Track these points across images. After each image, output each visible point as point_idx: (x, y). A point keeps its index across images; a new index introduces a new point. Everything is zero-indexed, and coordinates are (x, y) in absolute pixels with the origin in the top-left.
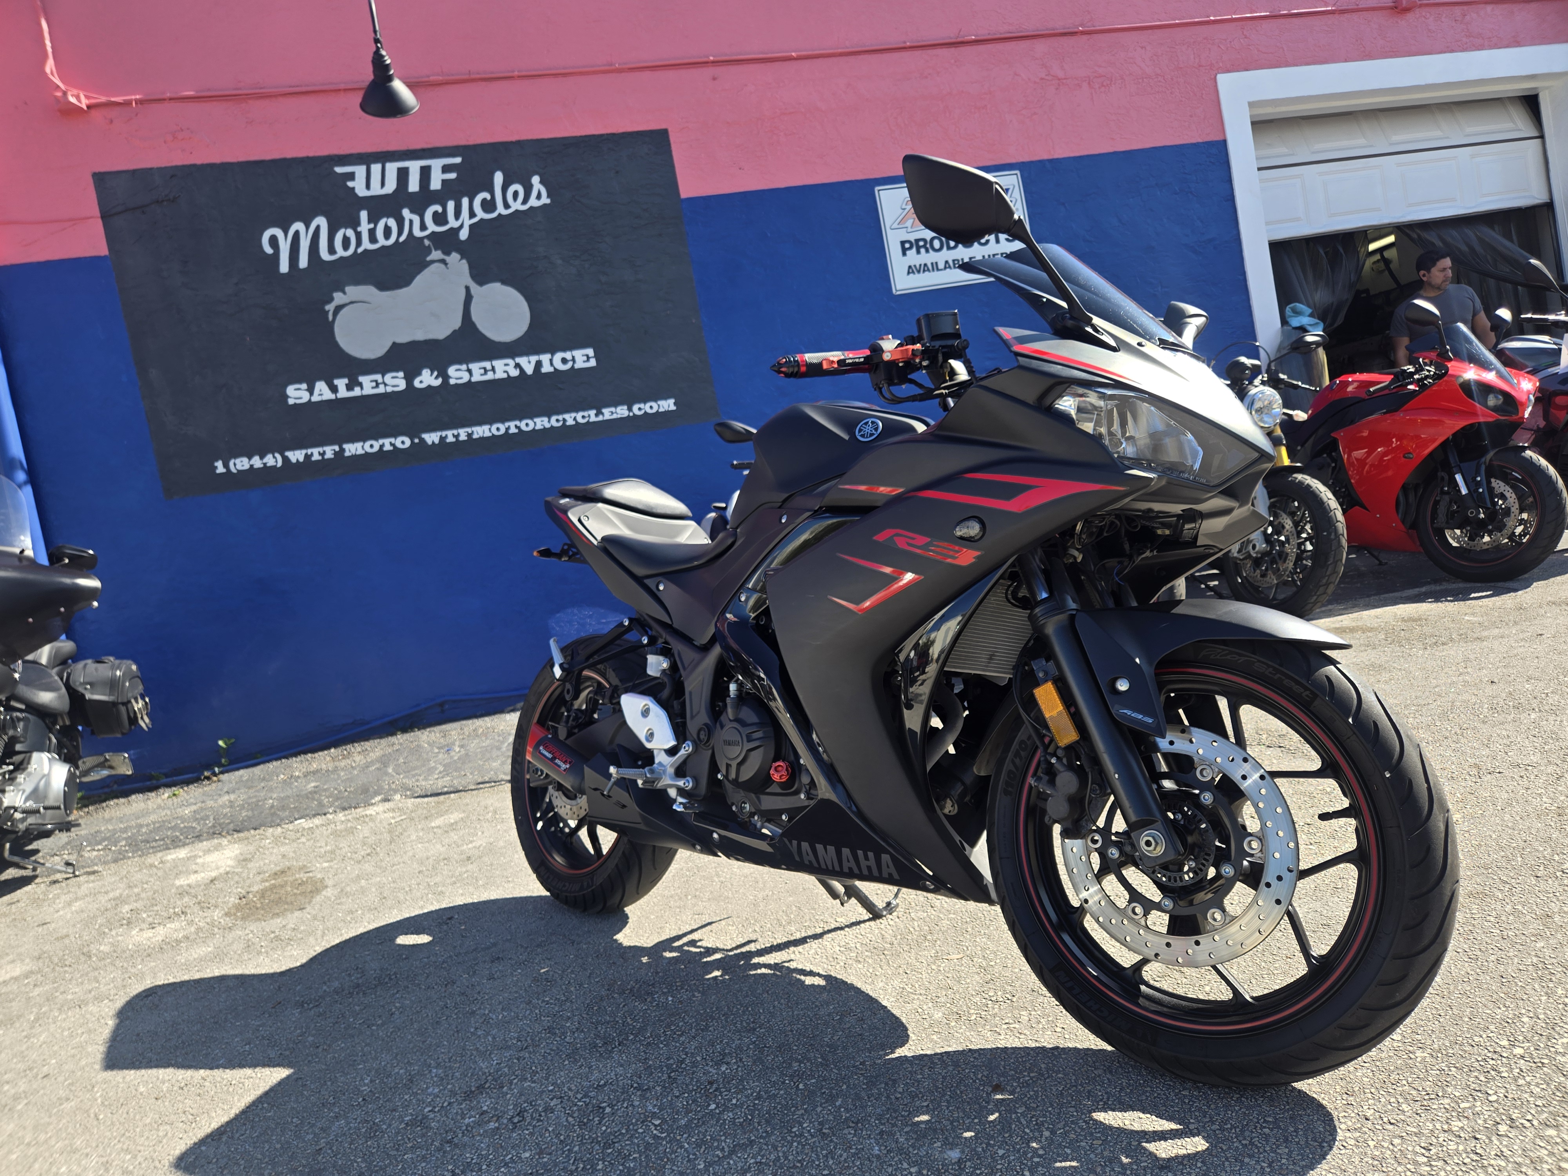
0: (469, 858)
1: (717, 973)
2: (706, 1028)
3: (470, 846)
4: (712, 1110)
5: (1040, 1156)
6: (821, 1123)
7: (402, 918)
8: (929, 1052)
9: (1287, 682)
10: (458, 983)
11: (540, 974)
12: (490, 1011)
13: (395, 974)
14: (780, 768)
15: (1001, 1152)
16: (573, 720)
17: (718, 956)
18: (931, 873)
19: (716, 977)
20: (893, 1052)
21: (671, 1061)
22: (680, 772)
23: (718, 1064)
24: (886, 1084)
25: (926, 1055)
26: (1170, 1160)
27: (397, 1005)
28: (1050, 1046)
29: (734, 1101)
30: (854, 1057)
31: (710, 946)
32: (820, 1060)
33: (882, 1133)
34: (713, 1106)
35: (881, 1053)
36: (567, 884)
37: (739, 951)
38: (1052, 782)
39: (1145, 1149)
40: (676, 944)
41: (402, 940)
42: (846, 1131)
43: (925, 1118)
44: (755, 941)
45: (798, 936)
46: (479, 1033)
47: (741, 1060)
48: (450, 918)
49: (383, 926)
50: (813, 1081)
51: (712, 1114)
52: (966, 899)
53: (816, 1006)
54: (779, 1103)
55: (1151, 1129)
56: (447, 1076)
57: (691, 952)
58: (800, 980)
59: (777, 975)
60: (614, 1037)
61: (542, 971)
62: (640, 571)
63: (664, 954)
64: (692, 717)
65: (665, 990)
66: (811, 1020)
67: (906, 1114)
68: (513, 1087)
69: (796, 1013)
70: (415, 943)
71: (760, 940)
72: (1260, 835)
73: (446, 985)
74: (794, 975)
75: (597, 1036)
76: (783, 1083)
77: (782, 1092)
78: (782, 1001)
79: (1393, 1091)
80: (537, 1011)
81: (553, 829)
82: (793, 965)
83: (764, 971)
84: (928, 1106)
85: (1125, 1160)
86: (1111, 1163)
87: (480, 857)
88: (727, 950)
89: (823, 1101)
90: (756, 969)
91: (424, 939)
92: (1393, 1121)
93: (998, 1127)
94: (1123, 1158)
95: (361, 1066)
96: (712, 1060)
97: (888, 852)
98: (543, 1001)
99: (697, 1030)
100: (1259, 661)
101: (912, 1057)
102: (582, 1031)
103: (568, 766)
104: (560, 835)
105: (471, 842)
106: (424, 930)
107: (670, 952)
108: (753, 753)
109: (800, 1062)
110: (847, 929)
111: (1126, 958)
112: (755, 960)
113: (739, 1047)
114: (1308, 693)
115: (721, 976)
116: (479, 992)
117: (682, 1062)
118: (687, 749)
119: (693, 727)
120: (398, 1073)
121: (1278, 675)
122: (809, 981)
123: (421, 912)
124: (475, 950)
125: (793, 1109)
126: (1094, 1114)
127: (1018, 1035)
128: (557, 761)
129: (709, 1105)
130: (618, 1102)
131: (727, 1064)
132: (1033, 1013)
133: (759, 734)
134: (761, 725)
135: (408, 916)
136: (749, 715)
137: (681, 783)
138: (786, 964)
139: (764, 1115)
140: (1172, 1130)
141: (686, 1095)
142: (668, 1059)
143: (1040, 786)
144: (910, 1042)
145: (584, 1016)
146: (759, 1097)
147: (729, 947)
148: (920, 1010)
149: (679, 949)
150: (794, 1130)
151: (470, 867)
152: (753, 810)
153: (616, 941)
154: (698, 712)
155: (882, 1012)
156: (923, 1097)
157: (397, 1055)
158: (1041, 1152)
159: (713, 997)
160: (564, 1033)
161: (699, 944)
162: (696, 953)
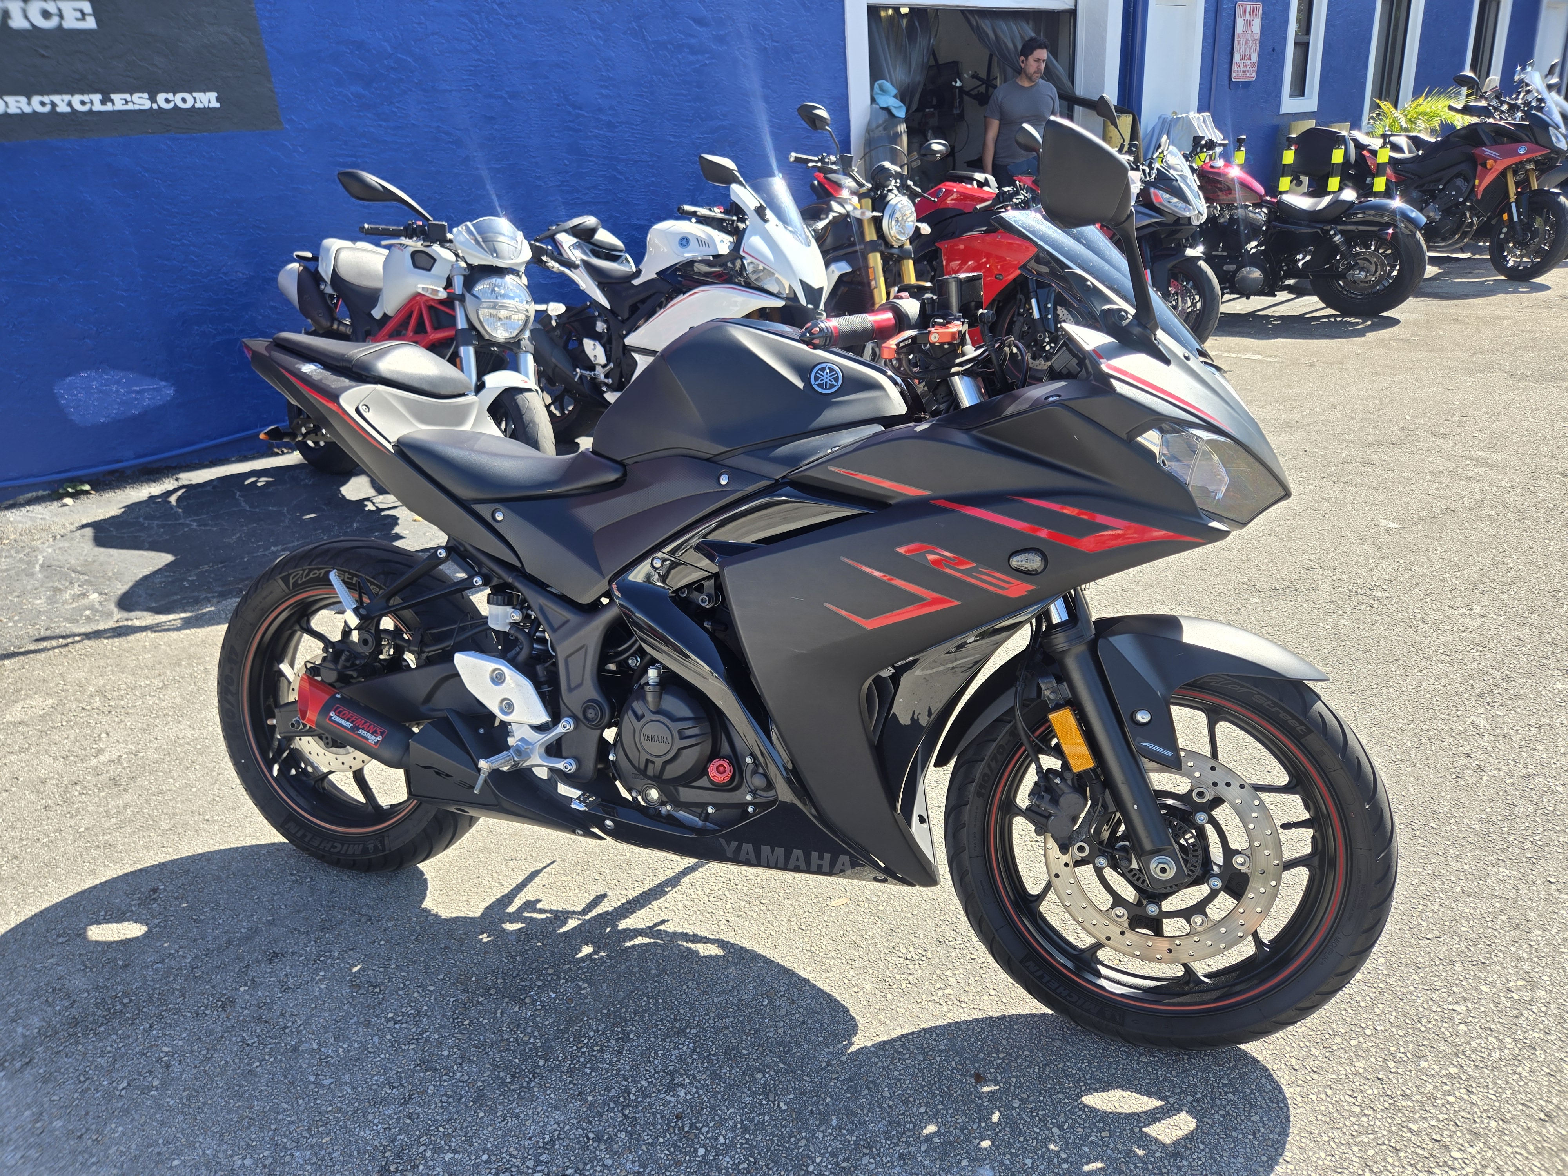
0: (115, 781)
1: (587, 950)
2: (626, 1038)
3: (102, 758)
4: (703, 1156)
5: (1066, 1161)
6: (833, 1154)
7: (70, 894)
8: (886, 1038)
9: (1283, 716)
10: (239, 1001)
11: (354, 975)
12: (319, 1044)
13: (125, 994)
14: (721, 769)
15: (1029, 1162)
16: (347, 660)
17: (572, 923)
18: (883, 865)
19: (590, 955)
20: (852, 1044)
21: (613, 1093)
22: (554, 750)
23: (671, 1087)
24: (868, 1088)
25: (885, 1042)
26: (1175, 1144)
27: (166, 1049)
28: (996, 1015)
29: (722, 1140)
30: (815, 1057)
31: (555, 908)
32: (782, 1066)
33: (901, 1156)
34: (701, 1151)
35: (840, 1046)
36: (339, 846)
37: (594, 913)
38: (1055, 801)
39: (1146, 1135)
40: (511, 909)
41: (99, 933)
42: (865, 1161)
43: (931, 1129)
44: (604, 896)
45: (650, 884)
46: (327, 1082)
47: (694, 1077)
48: (155, 890)
49: (47, 910)
50: (792, 1096)
51: (705, 1162)
52: (913, 885)
53: (733, 987)
54: (773, 1134)
55: (1140, 1110)
56: (322, 1159)
57: (535, 919)
58: (688, 949)
59: (660, 945)
60: (519, 1067)
61: (355, 969)
62: (464, 492)
63: (504, 926)
64: (570, 690)
65: (540, 983)
66: (739, 1009)
67: (911, 1126)
68: (431, 1163)
69: (716, 1000)
70: (122, 937)
71: (610, 893)
72: (1248, 852)
73: (223, 1007)
74: (680, 942)
75: (496, 1067)
76: (761, 1104)
77: (767, 1118)
78: (690, 983)
79: (1296, 1034)
80: (389, 1037)
81: (293, 772)
82: (669, 927)
83: (640, 940)
84: (926, 1112)
85: (1141, 1152)
86: (1129, 1158)
87: (133, 779)
88: (579, 913)
89: (817, 1123)
90: (631, 939)
91: (133, 930)
92: (1315, 1069)
93: (1008, 1129)
94: (1137, 1150)
95: (176, 1163)
96: (662, 1084)
97: (846, 853)
98: (388, 1020)
99: (617, 1040)
100: (1259, 693)
101: (873, 1046)
102: (473, 1062)
103: (380, 738)
104: (304, 778)
105: (100, 751)
106: (124, 913)
107: (511, 922)
108: (685, 751)
109: (763, 1071)
110: (700, 870)
111: (1082, 941)
112: (623, 925)
113: (681, 1060)
114: (1303, 728)
115: (595, 952)
116: (282, 1015)
117: (627, 1091)
118: (564, 727)
119: (571, 700)
120: (243, 1165)
121: (1276, 709)
122: (704, 950)
123: (97, 882)
124: (229, 942)
125: (793, 1139)
126: (1083, 1099)
127: (958, 1003)
128: (361, 731)
129: (696, 1150)
130: (585, 1164)
131: (682, 1085)
132: (957, 972)
133: (695, 731)
134: (696, 719)
135: (78, 889)
136: (674, 704)
137: (561, 765)
138: (662, 927)
139: (766, 1154)
140: (1157, 1108)
141: (661, 1140)
142: (608, 1089)
143: (1042, 805)
144: (861, 1027)
145: (459, 1036)
146: (746, 1130)
147: (580, 909)
148: (846, 981)
149: (515, 917)
150: (811, 1168)
151: (127, 797)
152: (665, 799)
153: (426, 911)
154: (580, 685)
155: (808, 988)
156: (915, 1101)
157: (222, 1135)
158: (1064, 1156)
159: (604, 986)
160: (448, 1069)
161: (539, 906)
162: (542, 919)
